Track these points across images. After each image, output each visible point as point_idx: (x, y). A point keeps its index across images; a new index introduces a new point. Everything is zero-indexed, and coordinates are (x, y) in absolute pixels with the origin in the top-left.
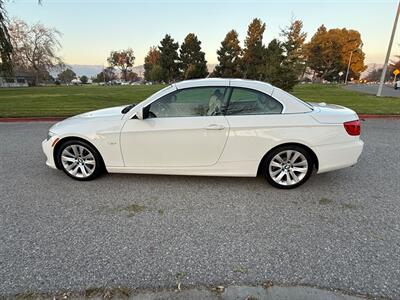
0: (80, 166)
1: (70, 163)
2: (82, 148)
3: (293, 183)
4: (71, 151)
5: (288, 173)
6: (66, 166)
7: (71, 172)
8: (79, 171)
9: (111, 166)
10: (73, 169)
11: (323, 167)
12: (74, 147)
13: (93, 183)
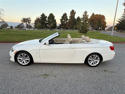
0: (24, 61)
1: (20, 60)
2: (25, 55)
3: (95, 65)
4: (21, 55)
5: (94, 62)
6: (19, 61)
7: (20, 63)
8: (24, 62)
9: (35, 61)
10: (21, 62)
11: (104, 60)
12: (22, 54)
13: (28, 67)
